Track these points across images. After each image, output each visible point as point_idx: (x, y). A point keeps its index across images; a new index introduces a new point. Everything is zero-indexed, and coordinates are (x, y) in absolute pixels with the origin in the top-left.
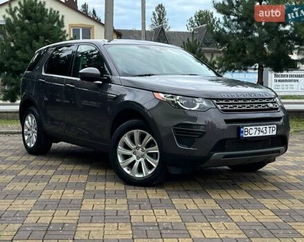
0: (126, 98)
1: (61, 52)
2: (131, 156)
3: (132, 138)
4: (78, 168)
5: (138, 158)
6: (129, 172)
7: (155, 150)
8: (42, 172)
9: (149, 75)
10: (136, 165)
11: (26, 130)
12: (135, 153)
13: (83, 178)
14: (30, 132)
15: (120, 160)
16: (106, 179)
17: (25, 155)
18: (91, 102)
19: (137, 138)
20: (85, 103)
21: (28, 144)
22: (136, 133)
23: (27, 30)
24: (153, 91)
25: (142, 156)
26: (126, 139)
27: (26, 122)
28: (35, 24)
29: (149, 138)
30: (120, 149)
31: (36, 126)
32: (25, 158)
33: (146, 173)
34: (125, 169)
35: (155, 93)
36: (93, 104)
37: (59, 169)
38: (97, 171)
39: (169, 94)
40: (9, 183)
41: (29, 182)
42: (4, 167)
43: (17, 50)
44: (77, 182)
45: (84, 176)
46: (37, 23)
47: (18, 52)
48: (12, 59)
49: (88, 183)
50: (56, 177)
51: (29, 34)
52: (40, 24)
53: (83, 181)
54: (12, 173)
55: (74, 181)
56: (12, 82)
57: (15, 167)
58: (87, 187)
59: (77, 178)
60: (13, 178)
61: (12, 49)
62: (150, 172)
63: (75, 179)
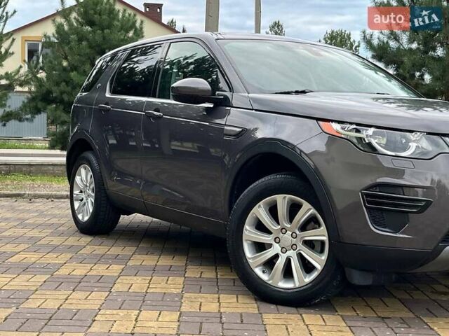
0: (259, 135)
1: (137, 62)
2: (270, 246)
3: (273, 211)
4: (165, 261)
5: (284, 250)
6: (265, 277)
7: (321, 234)
8: (100, 269)
9: (304, 92)
10: (280, 263)
11: (76, 192)
12: (277, 240)
13: (174, 285)
14: (83, 196)
15: (248, 252)
16: (217, 286)
17: (73, 235)
18: (186, 144)
19: (282, 210)
20: (176, 145)
21: (80, 217)
22: (282, 201)
23: (87, 40)
24: (318, 119)
25: (293, 246)
26: (260, 211)
27: (78, 179)
28: (99, 32)
29: (307, 210)
30: (249, 233)
31: (93, 185)
32: (72, 241)
33: (301, 280)
34: (258, 271)
35: (321, 123)
36: (188, 146)
37: (130, 263)
38: (201, 269)
39: (351, 123)
40: (37, 290)
41: (74, 291)
42: (32, 257)
43: (72, 71)
44: (165, 293)
45: (178, 279)
46: (103, 30)
47: (73, 74)
48: (64, 84)
49: (186, 295)
50: (125, 281)
51: (91, 47)
52: (107, 31)
53: (175, 291)
54: (44, 269)
55: (158, 290)
56: (62, 119)
57: (52, 259)
58: (183, 305)
59: (163, 284)
60: (45, 282)
61: (65, 69)
62: (308, 279)
63: (159, 286)
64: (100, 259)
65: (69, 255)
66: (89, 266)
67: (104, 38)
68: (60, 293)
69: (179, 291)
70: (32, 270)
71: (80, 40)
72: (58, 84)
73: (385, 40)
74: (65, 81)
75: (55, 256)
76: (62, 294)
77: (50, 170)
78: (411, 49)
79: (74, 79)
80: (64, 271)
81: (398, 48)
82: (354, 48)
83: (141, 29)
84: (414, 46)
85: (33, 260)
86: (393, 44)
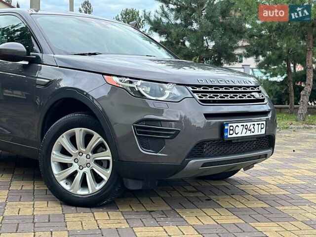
0: (63, 84)
2: (71, 165)
3: (73, 140)
5: (81, 167)
6: (67, 187)
7: (106, 155)
9: (95, 54)
10: (78, 177)
12: (76, 161)
15: (55, 170)
16: (33, 196)
19: (79, 139)
22: (79, 132)
24: (103, 74)
25: (87, 165)
26: (63, 140)
29: (97, 138)
30: (56, 156)
33: (93, 188)
34: (63, 184)
35: (105, 76)
38: (22, 183)
39: (126, 77)
45: (4, 191)
53: (0, 201)
58: (6, 211)
62: (99, 187)
69: (4, 201)
73: (159, 17)
78: (176, 24)
82: (141, 21)
86: (164, 20)
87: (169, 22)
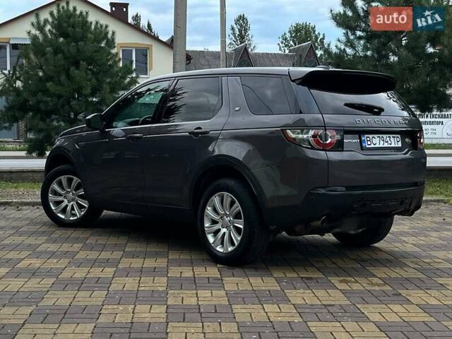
28: (73, 44)
40: (48, 291)
41: (78, 290)
42: (36, 263)
43: (48, 81)
44: (153, 291)
45: (162, 278)
46: (77, 42)
47: (49, 84)
48: (40, 94)
49: (170, 292)
50: (118, 282)
51: (66, 58)
52: (81, 43)
53: (160, 289)
54: (49, 273)
55: (147, 288)
56: (39, 127)
57: (53, 263)
58: (169, 299)
59: (150, 283)
60: (53, 284)
61: (40, 79)
63: (147, 285)
64: (94, 263)
65: (67, 261)
66: (86, 270)
67: (78, 50)
68: (68, 292)
69: (165, 289)
70: (39, 274)
71: (56, 52)
72: (34, 94)
73: (343, 47)
74: (41, 91)
75: (55, 261)
76: (69, 294)
77: (29, 176)
78: (366, 56)
79: (51, 89)
80: (66, 274)
81: (354, 56)
82: (318, 40)
83: (113, 40)
84: (369, 53)
85: (38, 265)
86: (349, 51)
87: (355, 54)
